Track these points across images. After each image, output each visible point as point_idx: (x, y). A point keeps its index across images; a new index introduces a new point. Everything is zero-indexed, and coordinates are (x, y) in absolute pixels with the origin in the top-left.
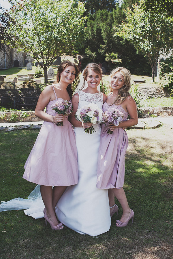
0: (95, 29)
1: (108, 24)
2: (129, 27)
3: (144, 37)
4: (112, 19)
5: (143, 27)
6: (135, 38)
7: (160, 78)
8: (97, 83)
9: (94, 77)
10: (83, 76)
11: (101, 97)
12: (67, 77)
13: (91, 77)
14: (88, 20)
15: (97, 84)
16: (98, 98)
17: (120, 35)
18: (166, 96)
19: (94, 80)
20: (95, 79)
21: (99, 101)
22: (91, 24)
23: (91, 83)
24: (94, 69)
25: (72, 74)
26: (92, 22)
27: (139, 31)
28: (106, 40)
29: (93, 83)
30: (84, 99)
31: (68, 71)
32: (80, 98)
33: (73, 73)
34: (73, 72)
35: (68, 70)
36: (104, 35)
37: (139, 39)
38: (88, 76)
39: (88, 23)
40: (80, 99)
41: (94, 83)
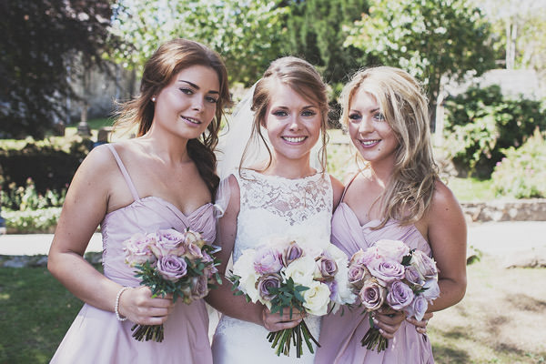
0: (303, 34)
1: (331, 23)
2: (377, 26)
3: (410, 47)
4: (340, 13)
5: (408, 26)
6: (390, 51)
7: (446, 137)
8: (306, 137)
9: (294, 114)
10: (252, 109)
11: (324, 193)
12: (187, 114)
13: (281, 113)
14: (290, 15)
15: (309, 140)
16: (314, 197)
17: (357, 45)
18: (460, 176)
19: (294, 126)
20: (298, 122)
21: (318, 210)
22: (295, 24)
23: (282, 137)
24: (294, 82)
25: (207, 99)
26: (298, 19)
27: (399, 35)
28: (326, 55)
29: (289, 140)
30: (259, 199)
31: (191, 88)
32: (245, 196)
33: (212, 96)
34: (211, 92)
35: (192, 85)
36: (322, 45)
37: (399, 52)
38: (271, 109)
39: (290, 22)
40: (243, 200)
41: (297, 140)
